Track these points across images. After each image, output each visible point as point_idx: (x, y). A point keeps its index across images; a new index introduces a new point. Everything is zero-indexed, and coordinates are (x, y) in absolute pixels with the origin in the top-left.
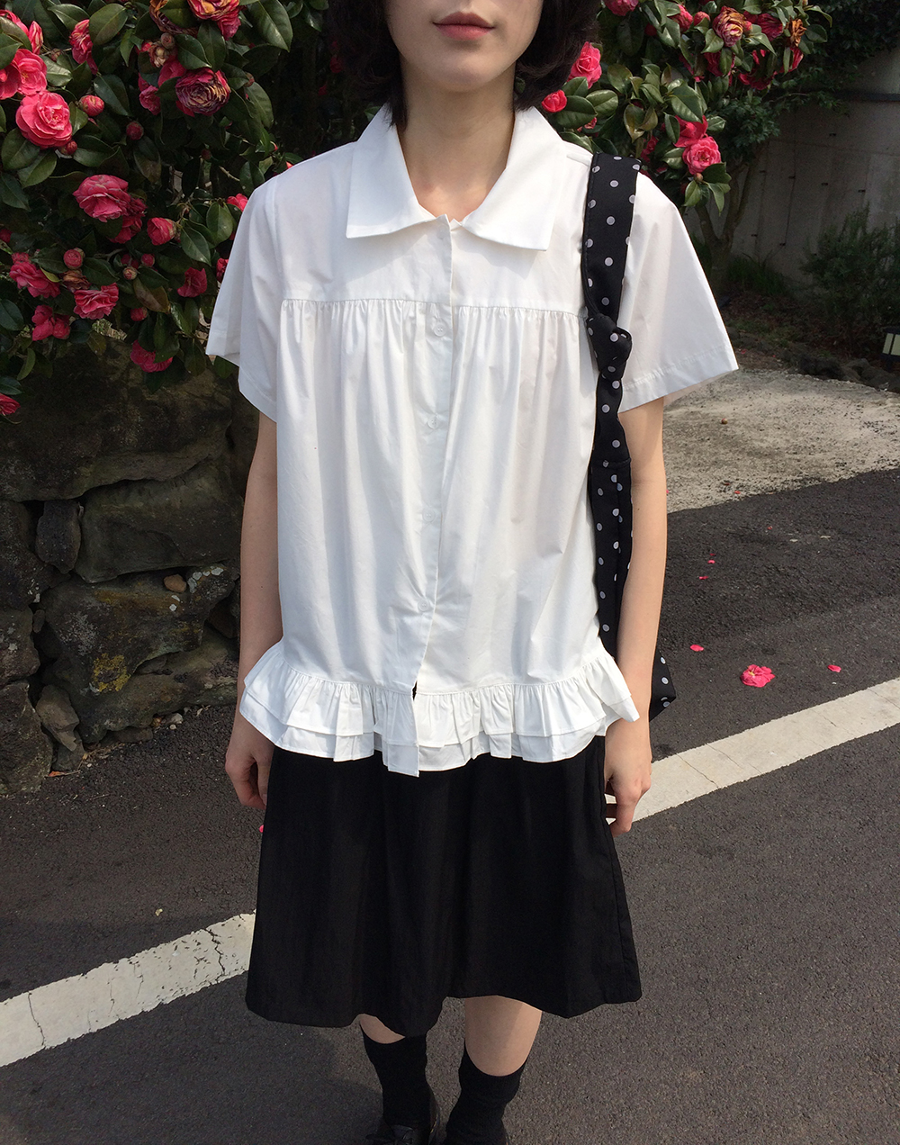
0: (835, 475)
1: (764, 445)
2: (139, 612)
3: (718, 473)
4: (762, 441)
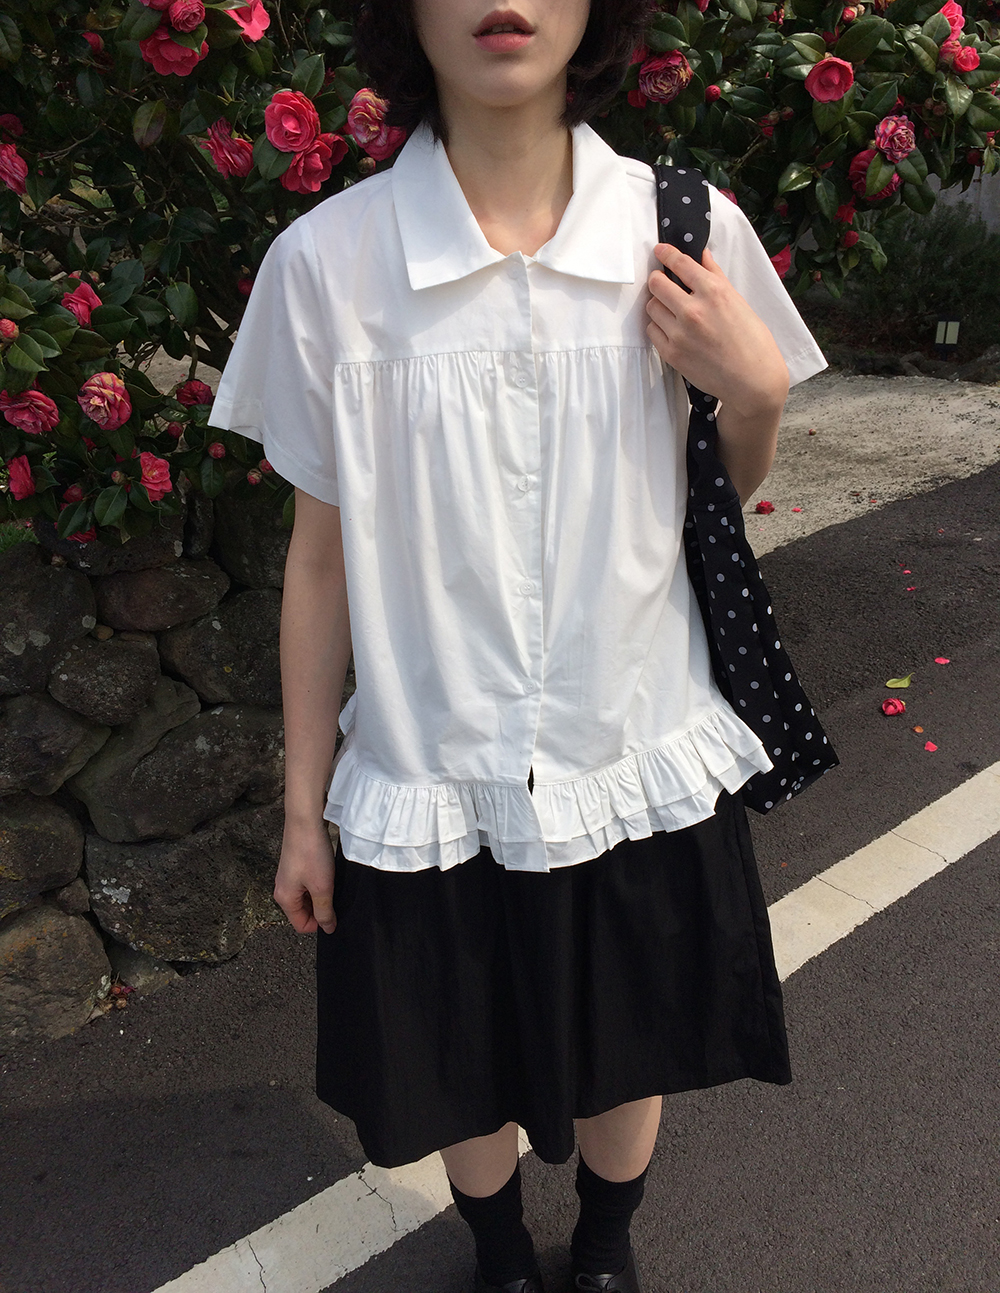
0: (964, 472)
1: (869, 451)
3: (840, 484)
4: (863, 447)
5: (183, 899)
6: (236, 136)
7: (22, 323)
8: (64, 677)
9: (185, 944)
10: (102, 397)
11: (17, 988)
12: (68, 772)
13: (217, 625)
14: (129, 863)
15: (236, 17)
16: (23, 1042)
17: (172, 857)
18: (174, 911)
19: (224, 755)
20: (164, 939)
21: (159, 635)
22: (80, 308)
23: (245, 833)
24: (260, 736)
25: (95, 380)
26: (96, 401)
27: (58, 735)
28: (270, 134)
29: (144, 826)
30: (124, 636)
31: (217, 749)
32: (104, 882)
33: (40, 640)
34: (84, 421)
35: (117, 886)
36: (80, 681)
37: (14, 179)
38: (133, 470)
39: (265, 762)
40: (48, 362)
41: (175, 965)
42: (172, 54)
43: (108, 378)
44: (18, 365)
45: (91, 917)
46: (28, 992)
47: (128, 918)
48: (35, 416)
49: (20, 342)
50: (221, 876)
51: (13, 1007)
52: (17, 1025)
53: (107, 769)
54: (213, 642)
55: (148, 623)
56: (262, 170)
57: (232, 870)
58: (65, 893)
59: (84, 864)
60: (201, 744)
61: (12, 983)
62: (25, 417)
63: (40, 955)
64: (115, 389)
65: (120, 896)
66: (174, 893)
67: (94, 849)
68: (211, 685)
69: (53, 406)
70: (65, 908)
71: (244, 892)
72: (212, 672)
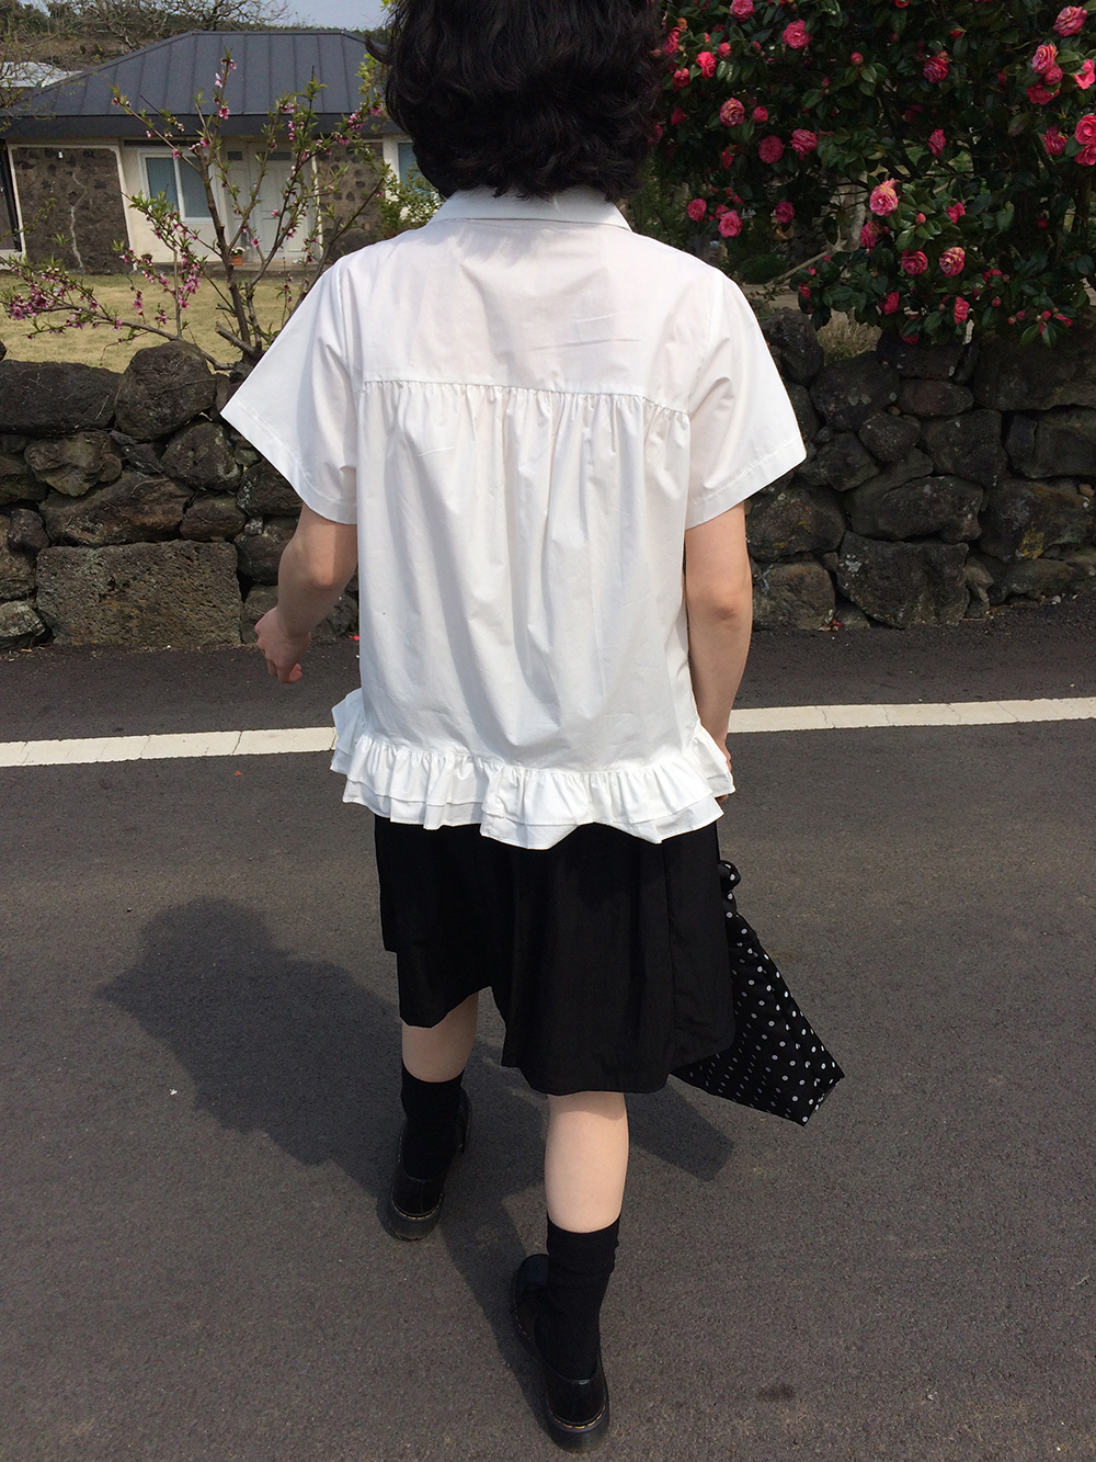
2: (1062, 502)
5: (888, 578)
6: (1060, 135)
7: (928, 217)
8: (869, 427)
9: (881, 606)
10: (952, 258)
11: (789, 594)
12: (853, 483)
13: (958, 424)
14: (866, 548)
15: (1077, 78)
16: (784, 625)
17: (890, 550)
18: (881, 583)
19: (937, 501)
20: (870, 599)
21: (925, 419)
22: (954, 215)
23: (934, 555)
24: (961, 499)
25: (951, 250)
26: (948, 260)
27: (858, 457)
28: (1077, 135)
29: (882, 524)
30: (905, 416)
31: (935, 495)
32: (848, 556)
33: (866, 400)
34: (938, 272)
35: (855, 560)
36: (877, 431)
37: (936, 148)
38: (951, 304)
39: (959, 516)
40: (935, 236)
41: (869, 618)
42: (1040, 94)
43: (957, 249)
44: (921, 236)
45: (833, 575)
46: (795, 598)
47: (853, 581)
48: (917, 265)
49: (925, 225)
50: (912, 574)
51: (785, 604)
52: (784, 615)
53: (872, 489)
54: (952, 432)
55: (921, 410)
56: (1067, 153)
57: (920, 574)
58: (827, 555)
59: (841, 543)
60: (927, 489)
61: (789, 591)
62: (912, 264)
63: (807, 580)
64: (959, 255)
65: (854, 567)
66: (884, 572)
67: (849, 536)
68: (943, 458)
69: (926, 261)
70: (823, 563)
71: (922, 592)
72: (947, 450)
